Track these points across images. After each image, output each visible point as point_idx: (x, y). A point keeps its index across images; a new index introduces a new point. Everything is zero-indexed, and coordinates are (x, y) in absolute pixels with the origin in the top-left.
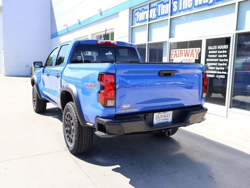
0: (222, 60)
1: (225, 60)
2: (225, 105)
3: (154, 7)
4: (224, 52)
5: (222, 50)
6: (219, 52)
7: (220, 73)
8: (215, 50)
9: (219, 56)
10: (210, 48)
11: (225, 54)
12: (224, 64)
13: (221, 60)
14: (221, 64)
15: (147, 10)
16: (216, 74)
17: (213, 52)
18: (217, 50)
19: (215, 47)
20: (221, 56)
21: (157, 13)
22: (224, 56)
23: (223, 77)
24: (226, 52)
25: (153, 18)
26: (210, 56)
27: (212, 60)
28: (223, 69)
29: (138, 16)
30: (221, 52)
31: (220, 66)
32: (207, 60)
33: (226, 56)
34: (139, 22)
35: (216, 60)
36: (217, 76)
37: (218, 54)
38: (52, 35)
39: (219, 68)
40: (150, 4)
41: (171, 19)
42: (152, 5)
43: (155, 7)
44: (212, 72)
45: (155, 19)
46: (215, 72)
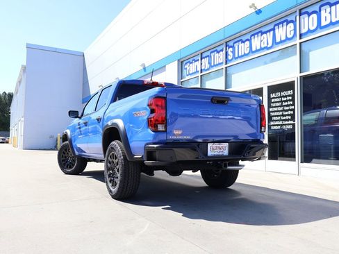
0: (288, 108)
1: (291, 107)
2: (295, 161)
3: (206, 57)
4: (288, 98)
5: (286, 96)
6: (283, 99)
7: (287, 123)
8: (278, 97)
9: (284, 104)
10: (273, 96)
11: (290, 100)
12: (290, 112)
13: (286, 108)
14: (287, 113)
15: (198, 60)
16: (281, 125)
17: (276, 100)
18: (281, 97)
19: (278, 94)
20: (286, 103)
21: (209, 63)
22: (289, 103)
23: (291, 127)
24: (291, 98)
25: (206, 68)
26: (274, 105)
27: (275, 109)
28: (290, 117)
29: (188, 68)
30: (285, 99)
31: (285, 116)
32: (271, 110)
33: (291, 103)
34: (189, 74)
35: (281, 109)
36: (284, 127)
37: (282, 101)
38: (83, 100)
39: (285, 118)
40: (202, 54)
41: (226, 68)
42: (204, 55)
43: (208, 56)
44: (277, 123)
45: (208, 69)
46: (280, 123)
